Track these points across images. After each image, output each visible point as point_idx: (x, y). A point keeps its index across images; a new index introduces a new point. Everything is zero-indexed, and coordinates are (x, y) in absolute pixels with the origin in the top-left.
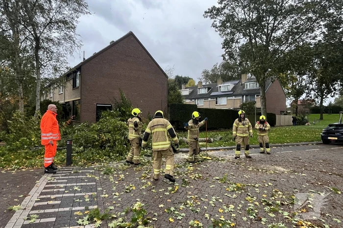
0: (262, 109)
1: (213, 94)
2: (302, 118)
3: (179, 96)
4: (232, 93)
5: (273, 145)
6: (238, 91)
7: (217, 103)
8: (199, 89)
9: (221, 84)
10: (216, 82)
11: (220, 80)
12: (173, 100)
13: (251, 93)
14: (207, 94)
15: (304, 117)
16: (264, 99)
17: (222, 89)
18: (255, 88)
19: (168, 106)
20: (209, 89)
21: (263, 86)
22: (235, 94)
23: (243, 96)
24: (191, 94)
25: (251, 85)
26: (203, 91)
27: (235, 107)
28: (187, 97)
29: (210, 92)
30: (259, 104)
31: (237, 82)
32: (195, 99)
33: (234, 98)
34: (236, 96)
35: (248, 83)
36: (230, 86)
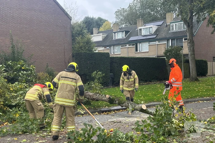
0: (189, 56)
1: (132, 39)
3: (89, 42)
4: (154, 37)
5: (201, 99)
6: (163, 35)
7: (137, 50)
8: (115, 33)
9: (142, 26)
10: (136, 23)
11: (140, 22)
12: (81, 48)
13: (177, 37)
14: (124, 39)
16: (192, 43)
17: (144, 33)
18: (182, 29)
19: (73, 57)
20: (127, 32)
21: (189, 24)
22: (158, 38)
23: (168, 40)
24: (105, 39)
25: (178, 27)
26: (120, 36)
27: (159, 54)
28: (99, 44)
29: (129, 37)
30: (186, 50)
31: (160, 23)
32: (110, 46)
33: (157, 43)
34: (160, 40)
35: (174, 24)
36: (153, 27)
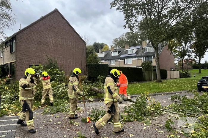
0: (156, 67)
1: (122, 56)
2: (186, 72)
3: (96, 58)
4: (135, 55)
5: (163, 93)
6: (140, 54)
7: (125, 63)
8: (112, 52)
9: (128, 49)
10: (124, 47)
11: (127, 46)
12: (91, 61)
13: (149, 55)
14: (117, 56)
15: (187, 71)
16: (158, 59)
17: (129, 53)
18: (152, 51)
19: (87, 66)
20: (119, 52)
21: (156, 48)
22: (137, 56)
23: (143, 57)
24: (106, 56)
25: (150, 49)
26: (115, 54)
27: (138, 66)
28: (102, 59)
29: (120, 55)
30: (154, 63)
31: (139, 47)
32: (109, 60)
33: (137, 59)
34: (138, 57)
35: (147, 48)
36: (134, 49)
